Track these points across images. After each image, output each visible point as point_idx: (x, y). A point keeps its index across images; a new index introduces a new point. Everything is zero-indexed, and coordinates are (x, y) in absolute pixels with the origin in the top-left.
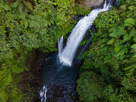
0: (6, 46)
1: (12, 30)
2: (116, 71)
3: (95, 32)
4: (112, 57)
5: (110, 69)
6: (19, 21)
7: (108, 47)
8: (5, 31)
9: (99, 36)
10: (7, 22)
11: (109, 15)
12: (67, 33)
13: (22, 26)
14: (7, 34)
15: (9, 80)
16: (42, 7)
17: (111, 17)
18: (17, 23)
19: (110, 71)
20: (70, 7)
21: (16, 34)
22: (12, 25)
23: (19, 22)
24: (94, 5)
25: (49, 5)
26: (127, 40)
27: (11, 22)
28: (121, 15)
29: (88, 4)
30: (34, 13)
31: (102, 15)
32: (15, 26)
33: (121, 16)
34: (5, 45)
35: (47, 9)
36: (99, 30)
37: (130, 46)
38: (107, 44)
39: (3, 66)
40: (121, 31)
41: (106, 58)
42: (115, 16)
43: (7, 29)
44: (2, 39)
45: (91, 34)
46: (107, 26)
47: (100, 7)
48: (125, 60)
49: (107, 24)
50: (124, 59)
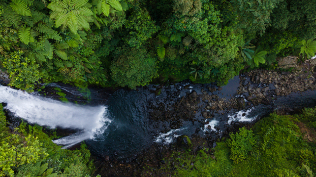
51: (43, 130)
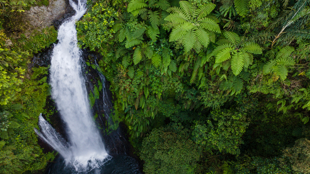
2: (184, 95)
3: (99, 60)
4: (161, 79)
5: (175, 100)
7: (141, 67)
9: (111, 61)
11: (96, 16)
12: (44, 105)
17: (102, 18)
19: (178, 102)
20: (5, 51)
24: (54, 18)
26: (157, 37)
28: (114, 4)
29: (39, 23)
31: (83, 25)
33: (116, 6)
36: (101, 51)
37: (168, 42)
38: (136, 63)
40: (136, 28)
41: (155, 88)
42: (106, 11)
45: (94, 67)
46: (108, 35)
47: (69, 14)
48: (180, 66)
49: (106, 33)
50: (178, 67)
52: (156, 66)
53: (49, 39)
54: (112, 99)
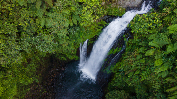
0: (16, 48)
1: (25, 29)
2: (155, 92)
3: (131, 38)
4: (151, 73)
5: (148, 89)
6: (34, 18)
7: (147, 59)
8: (16, 31)
9: (136, 44)
10: (20, 19)
11: (149, 18)
12: (92, 37)
13: (37, 25)
14: (19, 34)
15: (13, 92)
16: (64, 4)
17: (151, 22)
18: (32, 21)
19: (148, 92)
20: (99, 5)
21: (29, 35)
22: (25, 24)
23: (35, 21)
24: (129, 6)
25: (73, 2)
26: (171, 52)
27: (25, 20)
28: (164, 20)
29: (121, 3)
30: (54, 11)
31: (139, 18)
32: (29, 25)
33: (164, 21)
34: (14, 47)
35: (70, 6)
36: (135, 36)
37: (175, 60)
38: (146, 55)
39: (9, 73)
40: (164, 39)
41: (143, 74)
42: (156, 20)
43: (19, 28)
44: (11, 40)
45: (125, 40)
46: (146, 31)
47: (137, 8)
48: (169, 78)
49: (146, 30)
50: (167, 76)
51: (96, 35)
52: (156, 65)
53: (119, 13)
54: (119, 59)
